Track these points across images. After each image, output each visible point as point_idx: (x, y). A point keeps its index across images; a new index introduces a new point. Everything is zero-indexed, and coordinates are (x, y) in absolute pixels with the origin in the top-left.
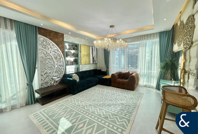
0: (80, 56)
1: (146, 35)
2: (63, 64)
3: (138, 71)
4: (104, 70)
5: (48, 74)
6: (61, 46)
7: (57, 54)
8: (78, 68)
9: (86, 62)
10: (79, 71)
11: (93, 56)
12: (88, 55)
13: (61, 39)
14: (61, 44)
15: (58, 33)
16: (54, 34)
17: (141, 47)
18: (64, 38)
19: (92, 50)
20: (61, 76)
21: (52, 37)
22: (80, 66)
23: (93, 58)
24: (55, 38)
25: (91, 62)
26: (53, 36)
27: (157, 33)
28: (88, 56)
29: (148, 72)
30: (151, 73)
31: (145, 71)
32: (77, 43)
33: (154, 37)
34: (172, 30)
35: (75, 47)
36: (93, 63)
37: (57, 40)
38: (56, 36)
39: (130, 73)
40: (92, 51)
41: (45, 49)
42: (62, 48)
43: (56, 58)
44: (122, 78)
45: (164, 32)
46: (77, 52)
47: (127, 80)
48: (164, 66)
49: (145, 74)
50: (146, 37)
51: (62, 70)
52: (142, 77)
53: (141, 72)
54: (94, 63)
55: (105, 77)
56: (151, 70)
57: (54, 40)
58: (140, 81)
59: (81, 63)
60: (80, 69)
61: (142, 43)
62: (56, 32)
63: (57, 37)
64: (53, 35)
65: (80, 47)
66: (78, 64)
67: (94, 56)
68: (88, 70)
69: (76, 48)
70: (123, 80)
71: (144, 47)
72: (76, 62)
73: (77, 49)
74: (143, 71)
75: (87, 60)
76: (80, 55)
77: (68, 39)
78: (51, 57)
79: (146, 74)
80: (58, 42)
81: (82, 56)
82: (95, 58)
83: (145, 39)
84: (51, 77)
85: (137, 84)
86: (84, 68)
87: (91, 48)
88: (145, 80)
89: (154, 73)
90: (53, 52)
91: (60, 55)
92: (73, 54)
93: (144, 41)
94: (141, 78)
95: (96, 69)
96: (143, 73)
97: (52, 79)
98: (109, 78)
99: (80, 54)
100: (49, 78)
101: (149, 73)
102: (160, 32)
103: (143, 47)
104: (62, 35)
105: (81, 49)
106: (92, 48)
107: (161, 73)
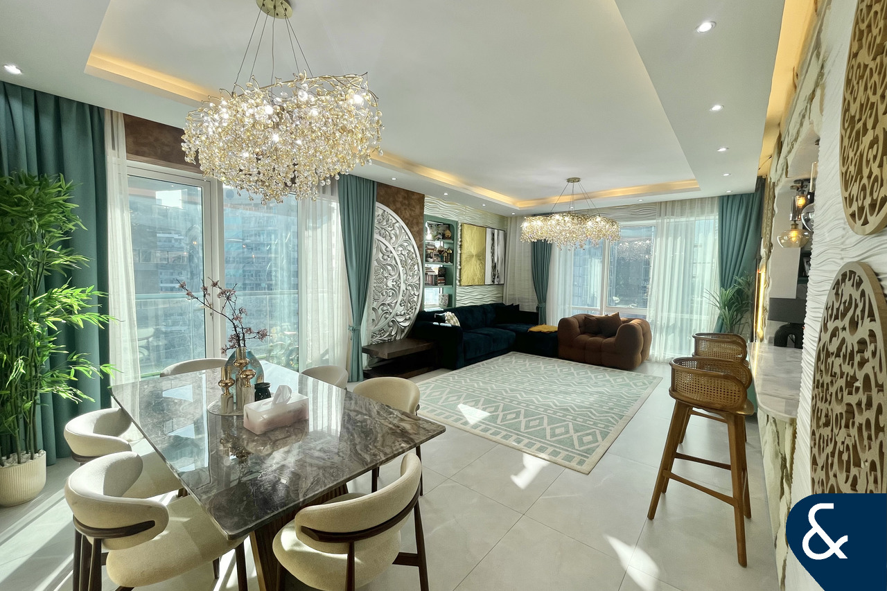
0: (458, 258)
1: (678, 201)
2: (417, 282)
3: (650, 314)
4: (529, 306)
5: (385, 308)
6: (416, 229)
7: (405, 253)
8: (450, 297)
9: (474, 279)
10: (453, 306)
11: (493, 260)
12: (481, 257)
13: (417, 211)
14: (418, 224)
15: (413, 193)
16: (404, 198)
17: (662, 237)
18: (423, 206)
19: (493, 239)
20: (413, 315)
21: (398, 205)
22: (459, 290)
23: (494, 267)
24: (405, 209)
25: (488, 280)
26: (401, 203)
27: (712, 198)
28: (480, 260)
29: (682, 319)
30: (691, 320)
31: (673, 315)
32: (452, 217)
33: (702, 208)
34: (759, 192)
35: (447, 230)
36: (493, 282)
37: (408, 214)
38: (407, 202)
39: (622, 318)
40: (493, 245)
41: (383, 240)
42: (418, 235)
43: (404, 264)
44: (595, 334)
45: (734, 196)
46: (451, 246)
47: (611, 340)
48: (731, 299)
49: (671, 323)
50: (678, 209)
51: (415, 299)
52: (661, 333)
53: (659, 319)
54: (496, 283)
55: (535, 329)
56: (692, 313)
57: (401, 214)
58: (654, 348)
59: (460, 281)
60: (458, 298)
61: (662, 223)
62: (407, 192)
63: (409, 205)
64: (401, 199)
65: (459, 231)
66: (451, 284)
67: (496, 260)
68: (479, 303)
69: (448, 233)
70: (599, 339)
71: (670, 239)
72: (445, 277)
73: (450, 238)
74: (665, 314)
75: (478, 273)
76: (459, 255)
77: (434, 208)
78: (394, 262)
79: (674, 326)
80: (411, 219)
81: (464, 257)
82: (499, 267)
83: (673, 215)
84: (390, 317)
85: (645, 352)
86: (467, 297)
87: (489, 231)
88: (670, 342)
89: (700, 320)
90: (401, 246)
91: (414, 255)
92: (440, 252)
93: (672, 220)
94: (658, 335)
95: (500, 302)
96: (665, 321)
97: (393, 321)
98: (551, 332)
99: (459, 252)
100: (386, 318)
101: (685, 321)
102: (723, 196)
103: (667, 239)
104: (421, 199)
105: (464, 239)
106: (493, 235)
107: (721, 320)
